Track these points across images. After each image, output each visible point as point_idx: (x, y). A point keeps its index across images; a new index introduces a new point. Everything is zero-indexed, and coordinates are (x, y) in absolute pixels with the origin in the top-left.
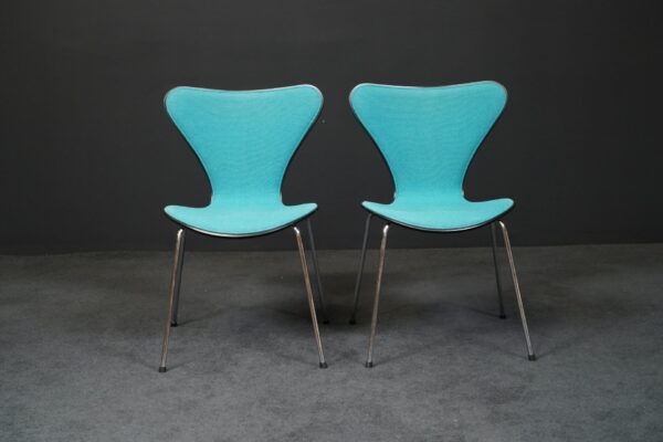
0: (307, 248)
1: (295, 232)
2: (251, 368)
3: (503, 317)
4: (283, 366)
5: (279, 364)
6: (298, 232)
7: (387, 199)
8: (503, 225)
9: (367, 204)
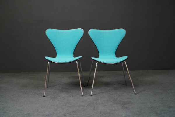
0: (80, 71)
1: (76, 63)
2: (64, 97)
3: (126, 85)
4: (71, 97)
5: (70, 97)
6: (77, 63)
7: (98, 57)
8: (125, 63)
9: (92, 58)
